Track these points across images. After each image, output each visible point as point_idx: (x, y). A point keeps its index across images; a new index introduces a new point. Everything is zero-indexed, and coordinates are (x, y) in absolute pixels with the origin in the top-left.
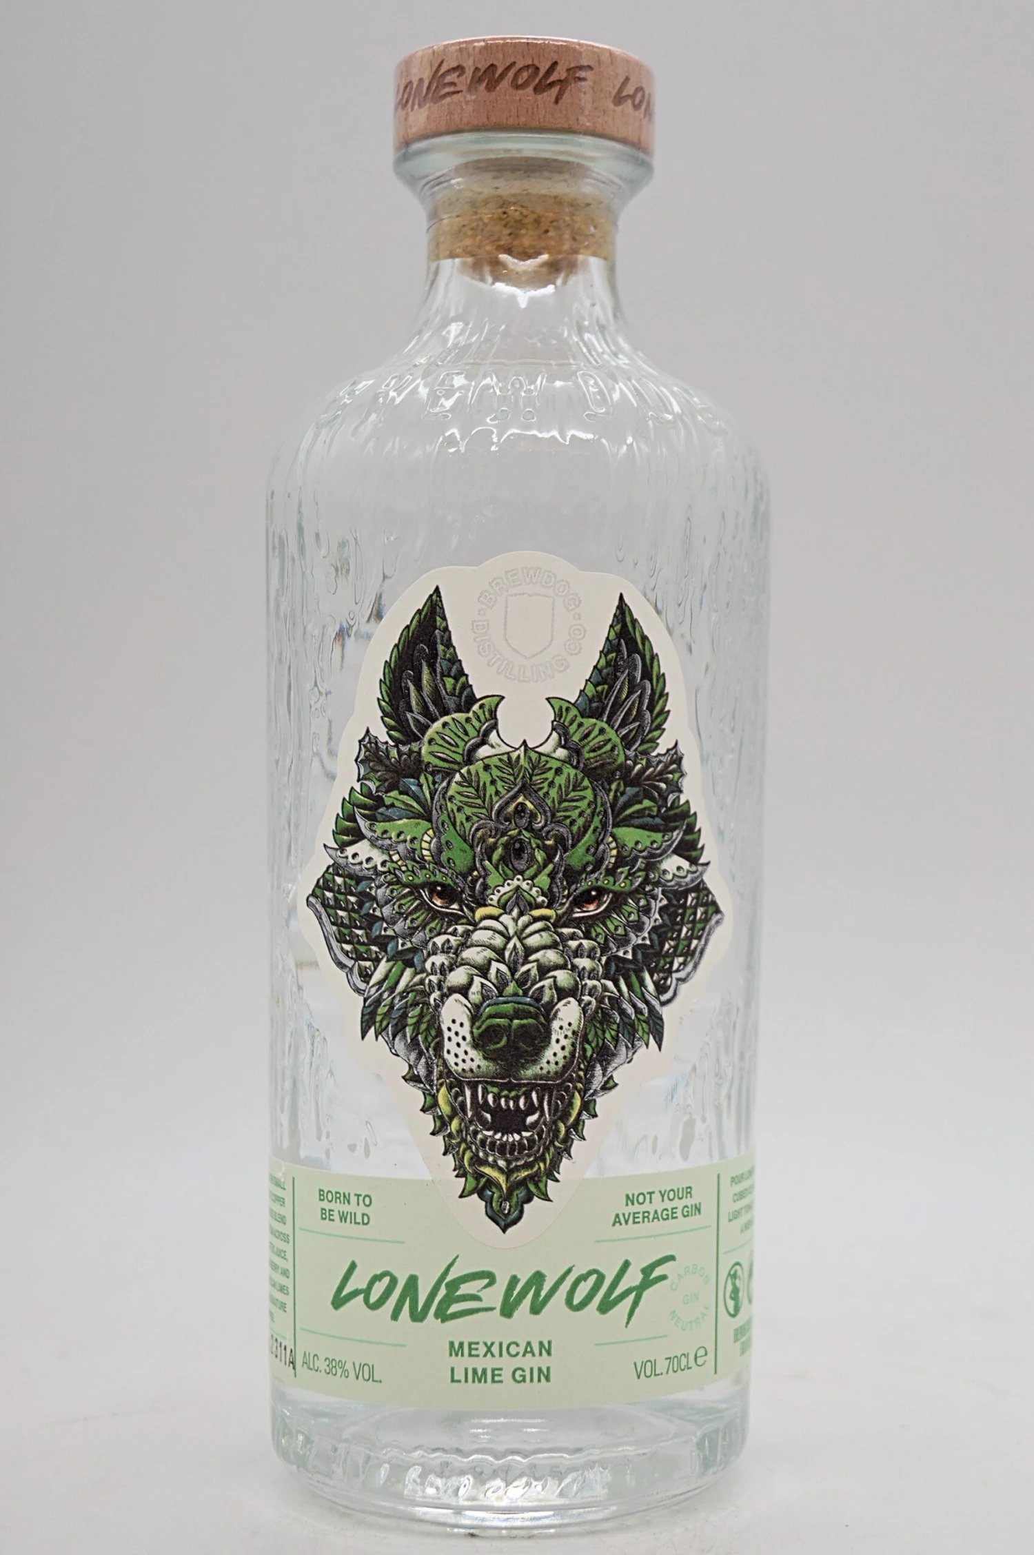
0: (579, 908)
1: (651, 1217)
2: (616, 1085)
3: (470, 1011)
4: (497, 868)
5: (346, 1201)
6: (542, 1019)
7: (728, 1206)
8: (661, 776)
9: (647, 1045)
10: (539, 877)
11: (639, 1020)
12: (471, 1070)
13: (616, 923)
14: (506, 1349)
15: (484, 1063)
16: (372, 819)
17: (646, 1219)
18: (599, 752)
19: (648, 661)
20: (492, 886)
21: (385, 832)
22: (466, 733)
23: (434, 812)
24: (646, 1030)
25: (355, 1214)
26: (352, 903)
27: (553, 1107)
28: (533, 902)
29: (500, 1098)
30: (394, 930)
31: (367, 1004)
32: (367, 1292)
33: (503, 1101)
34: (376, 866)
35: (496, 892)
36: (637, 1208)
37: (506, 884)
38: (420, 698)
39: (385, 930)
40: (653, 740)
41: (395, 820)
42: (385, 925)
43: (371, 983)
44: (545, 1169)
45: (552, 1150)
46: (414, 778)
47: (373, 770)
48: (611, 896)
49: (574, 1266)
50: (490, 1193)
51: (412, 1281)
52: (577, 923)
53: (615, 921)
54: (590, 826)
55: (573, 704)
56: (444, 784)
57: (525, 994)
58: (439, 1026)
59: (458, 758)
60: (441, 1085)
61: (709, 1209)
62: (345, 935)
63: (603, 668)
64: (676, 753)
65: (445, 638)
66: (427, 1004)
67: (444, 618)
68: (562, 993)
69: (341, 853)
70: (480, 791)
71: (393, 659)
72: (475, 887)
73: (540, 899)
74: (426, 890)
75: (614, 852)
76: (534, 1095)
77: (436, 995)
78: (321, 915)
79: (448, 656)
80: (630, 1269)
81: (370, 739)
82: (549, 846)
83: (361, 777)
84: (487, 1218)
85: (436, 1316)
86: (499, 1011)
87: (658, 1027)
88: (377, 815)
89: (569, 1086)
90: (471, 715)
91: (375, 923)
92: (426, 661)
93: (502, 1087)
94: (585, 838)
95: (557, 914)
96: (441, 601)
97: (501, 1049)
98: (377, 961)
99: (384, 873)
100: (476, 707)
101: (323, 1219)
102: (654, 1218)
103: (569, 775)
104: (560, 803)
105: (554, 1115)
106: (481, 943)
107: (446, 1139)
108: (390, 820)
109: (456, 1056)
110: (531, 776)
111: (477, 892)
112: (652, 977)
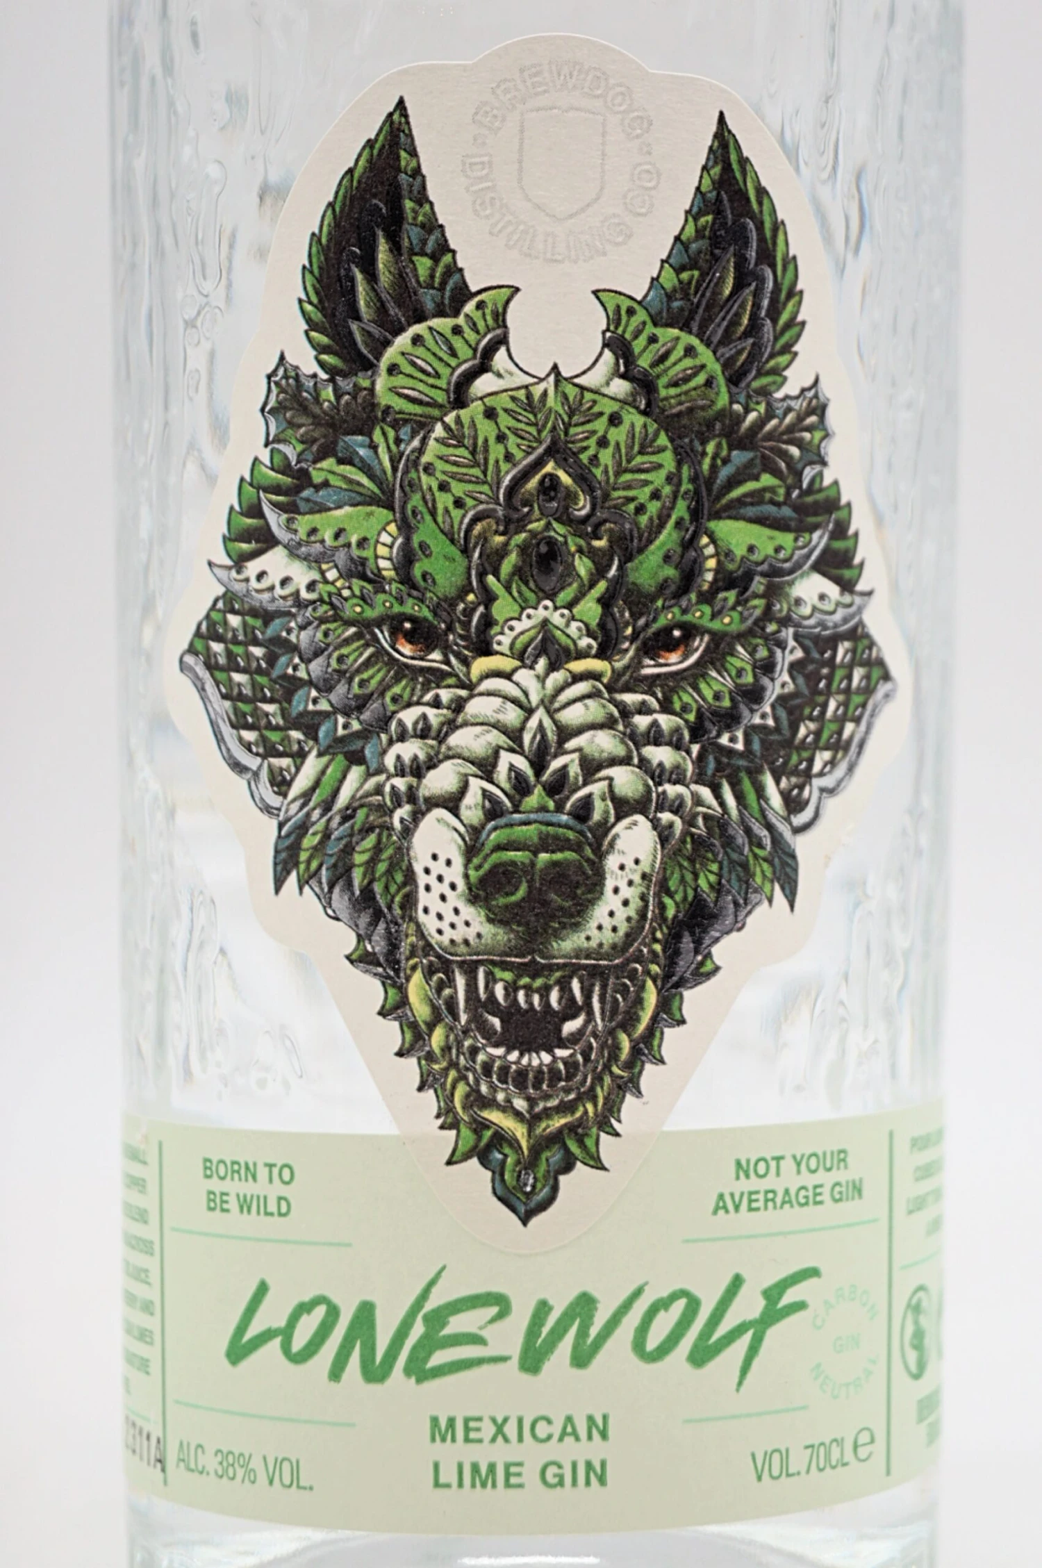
0: (652, 659)
1: (779, 1200)
2: (717, 969)
3: (463, 839)
4: (508, 588)
5: (250, 1178)
6: (588, 852)
7: (907, 1189)
8: (791, 434)
9: (770, 901)
10: (582, 603)
11: (756, 856)
12: (466, 942)
13: (716, 687)
14: (529, 1429)
15: (488, 930)
16: (291, 509)
17: (770, 1204)
18: (685, 388)
19: (768, 234)
20: (501, 621)
21: (313, 531)
22: (453, 353)
23: (397, 493)
24: (769, 874)
25: (265, 1198)
26: (258, 660)
27: (608, 1007)
28: (572, 647)
29: (516, 989)
30: (330, 701)
31: (283, 833)
32: (287, 1333)
33: (521, 996)
34: (298, 592)
35: (506, 630)
36: (754, 1184)
37: (524, 616)
38: (372, 295)
39: (315, 701)
40: (777, 371)
41: (330, 509)
42: (314, 693)
43: (291, 795)
44: (596, 1114)
45: (607, 1080)
46: (361, 434)
47: (291, 424)
48: (706, 638)
49: (646, 1283)
50: (500, 1156)
51: (366, 1313)
52: (650, 684)
53: (713, 683)
54: (669, 516)
55: (640, 303)
56: (416, 443)
57: (559, 808)
58: (410, 867)
59: (440, 397)
60: (414, 968)
61: (875, 1190)
62: (244, 715)
63: (689, 241)
64: (816, 396)
65: (415, 189)
66: (388, 829)
67: (413, 153)
68: (624, 808)
69: (239, 572)
70: (478, 454)
71: (325, 229)
72: (470, 621)
73: (584, 642)
74: (385, 629)
75: (711, 563)
76: (576, 985)
77: (404, 812)
78: (203, 684)
79: (420, 218)
80: (744, 1291)
81: (286, 370)
82: (599, 549)
83: (271, 438)
84: (495, 1199)
85: (408, 1371)
86: (513, 838)
87: (788, 870)
88: (298, 501)
89: (636, 970)
90: (461, 320)
91: (296, 691)
92: (383, 230)
93: (520, 970)
94: (662, 537)
95: (613, 670)
96: (408, 123)
97: (517, 904)
98: (301, 756)
99: (314, 602)
100: (470, 307)
101: (211, 1209)
102: (784, 1203)
103: (633, 425)
104: (618, 474)
105: (611, 1020)
106: (480, 720)
107: (423, 1062)
108: (323, 509)
109: (440, 917)
110: (567, 426)
111: (473, 630)
112: (778, 782)
